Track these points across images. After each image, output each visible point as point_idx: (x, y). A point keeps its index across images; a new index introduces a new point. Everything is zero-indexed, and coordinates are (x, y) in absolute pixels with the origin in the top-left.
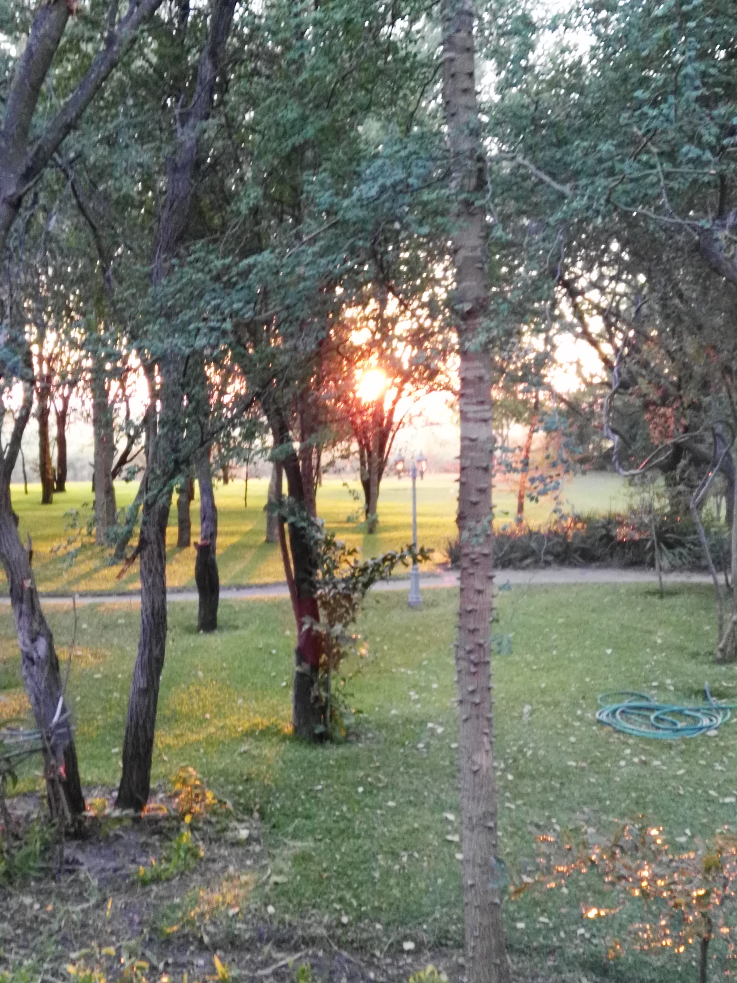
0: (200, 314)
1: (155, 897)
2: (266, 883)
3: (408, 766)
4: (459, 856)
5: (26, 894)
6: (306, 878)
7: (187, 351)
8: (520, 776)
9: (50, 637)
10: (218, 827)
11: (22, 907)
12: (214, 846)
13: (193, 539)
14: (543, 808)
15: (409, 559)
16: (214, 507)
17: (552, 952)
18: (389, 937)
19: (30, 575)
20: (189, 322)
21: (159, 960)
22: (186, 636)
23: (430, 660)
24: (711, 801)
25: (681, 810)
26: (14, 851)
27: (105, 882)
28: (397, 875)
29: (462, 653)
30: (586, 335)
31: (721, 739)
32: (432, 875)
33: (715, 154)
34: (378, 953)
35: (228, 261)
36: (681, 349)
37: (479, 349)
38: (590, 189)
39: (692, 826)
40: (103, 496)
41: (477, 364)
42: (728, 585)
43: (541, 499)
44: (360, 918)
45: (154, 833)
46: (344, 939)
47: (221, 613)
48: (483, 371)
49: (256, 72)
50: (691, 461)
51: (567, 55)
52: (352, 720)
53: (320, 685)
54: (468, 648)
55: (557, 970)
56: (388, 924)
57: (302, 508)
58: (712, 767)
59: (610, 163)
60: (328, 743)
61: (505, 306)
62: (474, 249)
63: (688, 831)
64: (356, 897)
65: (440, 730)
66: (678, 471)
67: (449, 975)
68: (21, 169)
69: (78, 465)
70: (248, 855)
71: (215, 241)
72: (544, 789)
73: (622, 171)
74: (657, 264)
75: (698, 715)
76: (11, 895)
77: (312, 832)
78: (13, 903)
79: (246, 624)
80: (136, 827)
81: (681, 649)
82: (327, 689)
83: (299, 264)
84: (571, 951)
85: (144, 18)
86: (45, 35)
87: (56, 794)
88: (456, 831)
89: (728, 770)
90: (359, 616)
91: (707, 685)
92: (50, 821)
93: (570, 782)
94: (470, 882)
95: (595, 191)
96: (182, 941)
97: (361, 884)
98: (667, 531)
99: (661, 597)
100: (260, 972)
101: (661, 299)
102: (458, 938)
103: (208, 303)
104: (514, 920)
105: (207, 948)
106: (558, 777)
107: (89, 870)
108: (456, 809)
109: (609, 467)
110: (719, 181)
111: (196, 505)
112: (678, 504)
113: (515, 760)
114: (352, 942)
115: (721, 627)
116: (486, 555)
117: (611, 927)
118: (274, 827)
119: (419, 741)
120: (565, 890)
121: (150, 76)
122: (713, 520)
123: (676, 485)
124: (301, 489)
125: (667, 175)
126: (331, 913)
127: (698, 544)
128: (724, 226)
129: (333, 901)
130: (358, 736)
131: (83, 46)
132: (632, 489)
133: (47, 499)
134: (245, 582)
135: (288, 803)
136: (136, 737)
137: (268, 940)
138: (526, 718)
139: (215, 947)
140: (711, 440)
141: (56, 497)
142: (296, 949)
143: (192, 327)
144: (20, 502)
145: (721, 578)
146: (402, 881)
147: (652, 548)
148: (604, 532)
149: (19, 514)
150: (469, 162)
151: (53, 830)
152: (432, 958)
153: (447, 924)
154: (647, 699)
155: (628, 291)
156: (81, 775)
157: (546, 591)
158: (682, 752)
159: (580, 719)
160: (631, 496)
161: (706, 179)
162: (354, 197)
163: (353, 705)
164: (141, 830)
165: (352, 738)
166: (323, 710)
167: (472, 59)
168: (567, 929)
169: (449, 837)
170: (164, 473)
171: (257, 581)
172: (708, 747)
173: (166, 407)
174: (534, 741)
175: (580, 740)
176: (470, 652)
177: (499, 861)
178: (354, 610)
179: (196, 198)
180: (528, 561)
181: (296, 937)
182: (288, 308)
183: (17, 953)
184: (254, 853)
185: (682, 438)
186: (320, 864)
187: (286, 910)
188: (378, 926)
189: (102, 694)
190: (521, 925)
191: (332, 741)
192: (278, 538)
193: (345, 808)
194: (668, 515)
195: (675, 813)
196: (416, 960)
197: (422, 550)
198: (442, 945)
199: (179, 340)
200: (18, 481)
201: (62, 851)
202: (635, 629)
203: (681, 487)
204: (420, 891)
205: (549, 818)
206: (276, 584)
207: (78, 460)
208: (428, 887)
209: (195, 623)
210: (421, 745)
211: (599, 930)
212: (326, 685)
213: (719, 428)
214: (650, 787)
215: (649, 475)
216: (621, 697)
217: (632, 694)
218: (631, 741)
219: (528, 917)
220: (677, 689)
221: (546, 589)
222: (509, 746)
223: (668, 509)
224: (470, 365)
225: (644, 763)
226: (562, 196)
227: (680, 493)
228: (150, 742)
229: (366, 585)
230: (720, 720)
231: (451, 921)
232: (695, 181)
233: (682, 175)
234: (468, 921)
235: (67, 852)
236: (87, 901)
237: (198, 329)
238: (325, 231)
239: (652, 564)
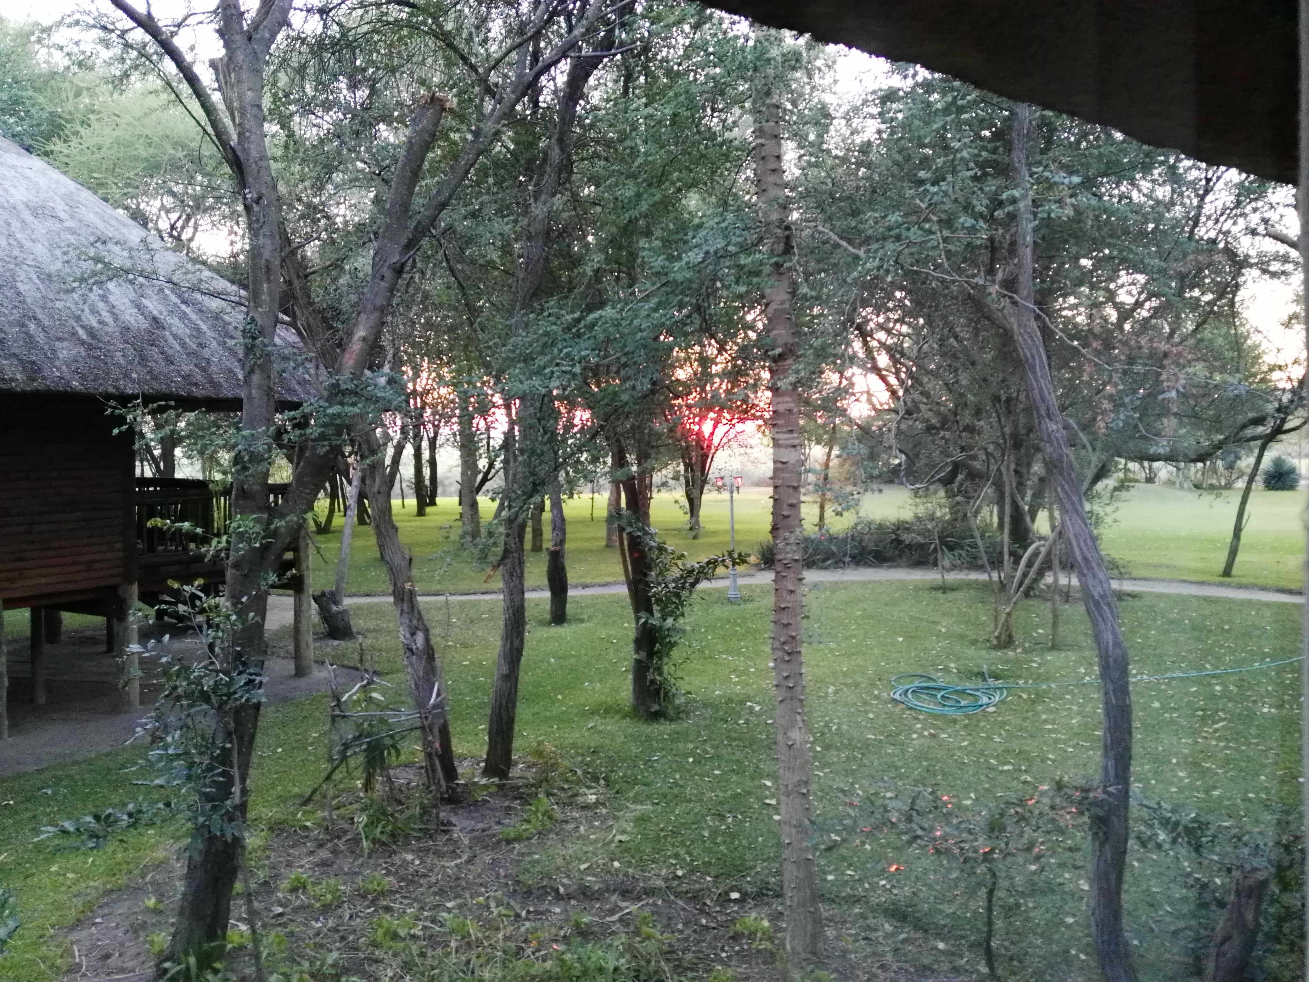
0: (553, 359)
1: (518, 854)
2: (612, 841)
3: (730, 739)
4: (776, 818)
5: (407, 851)
6: (645, 837)
7: (544, 391)
8: (827, 748)
9: (426, 631)
10: (570, 793)
11: (405, 862)
12: (568, 809)
13: (545, 545)
14: (847, 775)
15: (729, 562)
16: (563, 520)
17: (858, 901)
18: (717, 888)
19: (409, 579)
20: (545, 367)
21: (522, 908)
22: (540, 628)
23: (747, 648)
24: (991, 768)
25: (966, 776)
26: (397, 815)
27: (476, 840)
28: (724, 834)
29: (777, 645)
30: (876, 370)
31: (999, 715)
32: (754, 834)
33: (986, 221)
34: (708, 902)
35: (577, 315)
36: (957, 382)
37: (790, 388)
38: (881, 253)
39: (976, 791)
40: (467, 508)
41: (787, 399)
42: (1001, 582)
43: (845, 514)
44: (692, 872)
45: (516, 798)
46: (679, 890)
47: (570, 608)
48: (792, 405)
49: (596, 155)
50: (967, 475)
51: (855, 137)
52: (683, 700)
53: (655, 669)
54: (782, 640)
55: (863, 916)
56: (716, 877)
57: (638, 520)
58: (992, 739)
59: (897, 231)
60: (662, 720)
61: (811, 351)
62: (783, 302)
63: (972, 795)
64: (689, 853)
65: (757, 708)
66: (956, 484)
67: (770, 921)
68: (404, 241)
69: (446, 482)
70: (596, 816)
71: (566, 297)
72: (848, 758)
73: (907, 238)
74: (936, 311)
75: (979, 694)
76: (395, 852)
77: (649, 797)
78: (397, 860)
79: (590, 618)
80: (501, 793)
81: (962, 637)
82: (660, 674)
83: (636, 317)
84: (874, 900)
85: (505, 114)
86: (423, 129)
87: (433, 765)
88: (773, 796)
89: (1006, 742)
90: (687, 610)
91: (985, 668)
92: (428, 788)
93: (870, 752)
94: (787, 841)
95: (885, 255)
96: (541, 892)
97: (693, 842)
98: (947, 536)
99: (944, 592)
100: (608, 919)
101: (940, 340)
102: (778, 889)
103: (561, 351)
104: (825, 873)
105: (562, 899)
106: (860, 748)
107: (461, 831)
108: (773, 776)
109: (896, 481)
110: (989, 244)
111: (547, 515)
112: (956, 512)
113: (823, 734)
114: (687, 892)
115: (996, 617)
116: (796, 560)
117: (908, 878)
118: (618, 792)
119: (740, 718)
120: (868, 847)
121: (508, 159)
122: (986, 525)
123: (955, 496)
124: (636, 504)
125: (945, 240)
126: (668, 867)
127: (975, 546)
128: (994, 282)
129: (669, 857)
130: (687, 713)
131: (452, 135)
132: (917, 500)
133: (421, 512)
134: (588, 580)
135: (629, 772)
136: (500, 714)
137: (615, 891)
138: (831, 698)
139: (570, 897)
140: (984, 457)
141: (429, 510)
142: (639, 899)
143: (547, 371)
144: (399, 514)
145: (995, 575)
146: (728, 840)
147: (935, 550)
148: (893, 536)
149: (397, 524)
150: (779, 231)
151: (430, 796)
152: (756, 906)
153: (768, 876)
154: (935, 681)
155: (910, 331)
156: (454, 749)
157: (846, 588)
158: (966, 726)
159: (877, 698)
160: (917, 506)
161: (979, 242)
162: (683, 263)
163: (683, 686)
164: (505, 796)
165: (683, 715)
166: (658, 691)
167: (779, 145)
168: (870, 880)
169: (768, 801)
170: (524, 493)
171: (599, 580)
172: (988, 721)
173: (524, 436)
174: (838, 717)
175: (877, 717)
176: (784, 643)
177: (812, 823)
178: (683, 605)
179: (547, 260)
180: (829, 562)
181: (638, 888)
182: (626, 354)
183: (401, 903)
184: (602, 815)
185: (959, 456)
186: (658, 825)
187: (629, 864)
188: (709, 879)
189: (470, 679)
190: (830, 877)
191: (666, 719)
192: (617, 544)
193: (678, 777)
194: (949, 522)
195: (961, 779)
196: (742, 908)
197: (740, 555)
198: (764, 895)
199: (536, 382)
200: (396, 498)
201: (438, 814)
202: (922, 620)
203: (959, 498)
204: (744, 848)
205: (852, 784)
206: (616, 583)
207: (447, 478)
208: (750, 844)
209: (548, 616)
210: (741, 722)
211: (898, 881)
212: (659, 670)
213: (991, 448)
214: (939, 756)
215: (932, 487)
216: (910, 679)
217: (922, 676)
218: (921, 717)
219: (836, 869)
220: (959, 671)
221: (846, 586)
222: (817, 722)
223: (948, 517)
224: (780, 399)
225: (933, 736)
226: (857, 258)
227: (958, 503)
228: (511, 721)
229: (693, 585)
230: (997, 699)
231: (770, 874)
232: (969, 244)
233: (958, 239)
234: (787, 876)
235: (442, 815)
236: (460, 857)
237: (553, 372)
238: (659, 289)
239: (935, 564)
